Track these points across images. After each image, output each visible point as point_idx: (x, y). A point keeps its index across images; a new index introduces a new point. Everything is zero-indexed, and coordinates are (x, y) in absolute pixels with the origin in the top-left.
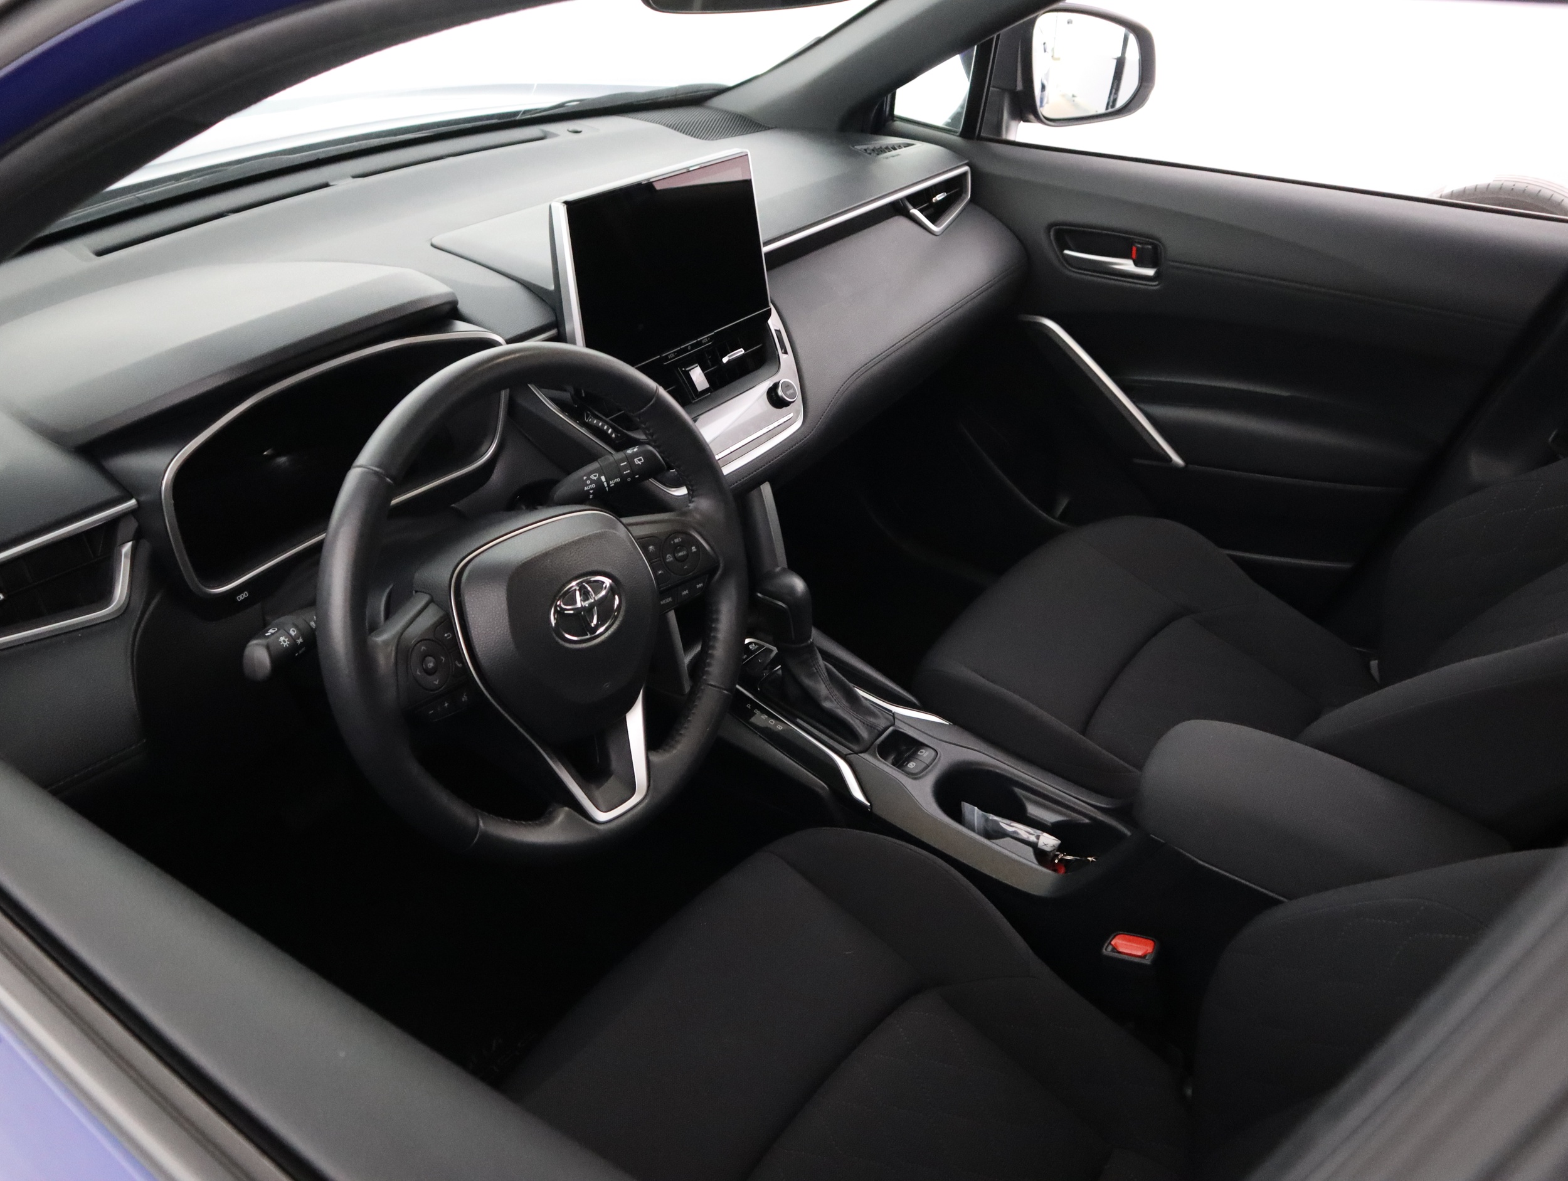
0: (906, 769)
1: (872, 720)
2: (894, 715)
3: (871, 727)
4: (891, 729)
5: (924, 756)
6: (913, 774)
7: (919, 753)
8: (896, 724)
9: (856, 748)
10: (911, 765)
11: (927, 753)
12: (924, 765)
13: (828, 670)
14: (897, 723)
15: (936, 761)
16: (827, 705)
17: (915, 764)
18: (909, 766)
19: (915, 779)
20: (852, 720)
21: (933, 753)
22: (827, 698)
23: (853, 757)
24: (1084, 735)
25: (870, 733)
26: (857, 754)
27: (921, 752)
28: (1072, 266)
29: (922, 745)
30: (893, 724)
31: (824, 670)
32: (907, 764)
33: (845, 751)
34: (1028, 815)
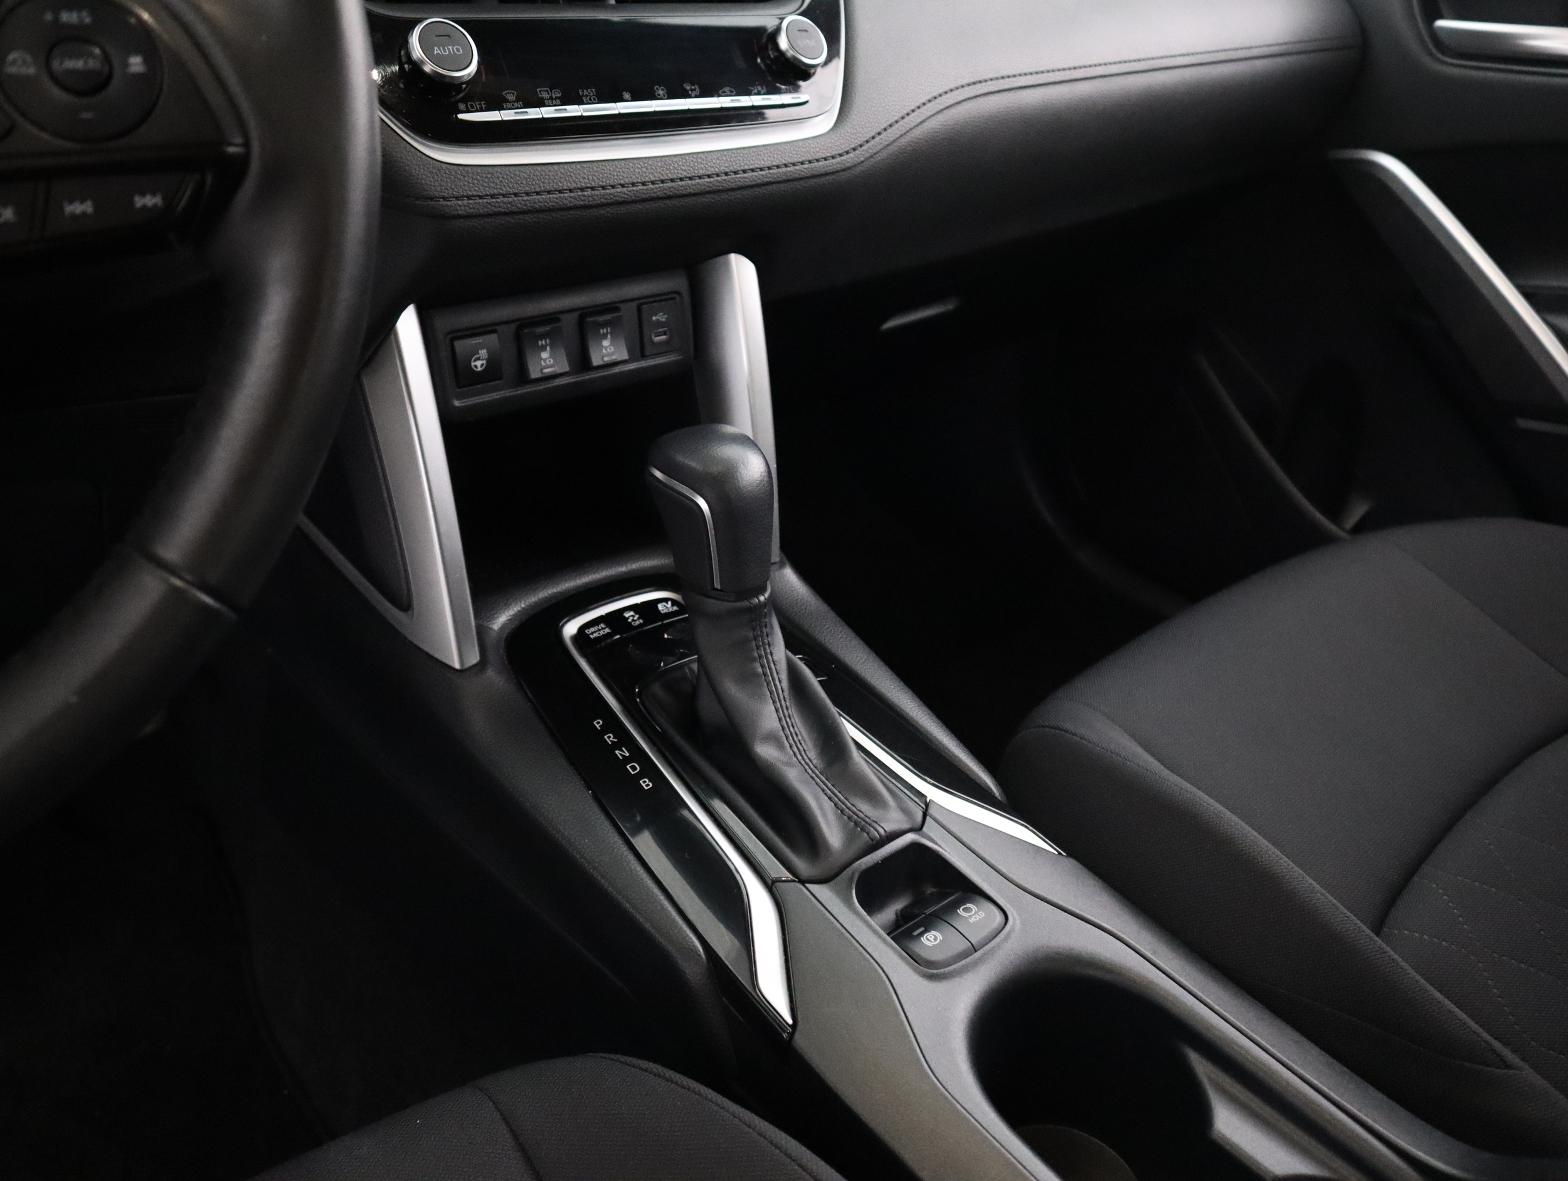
0: (916, 948)
1: (865, 808)
2: (927, 806)
3: (855, 825)
4: (910, 837)
5: (972, 920)
6: (930, 964)
7: (960, 911)
8: (925, 829)
9: (802, 866)
10: (931, 941)
11: (982, 914)
12: (963, 945)
13: (792, 670)
14: (930, 827)
15: (998, 939)
16: (765, 751)
17: (939, 936)
18: (923, 939)
19: (931, 977)
20: (817, 799)
21: (999, 918)
22: (772, 738)
23: (793, 891)
24: (1378, 935)
25: (850, 837)
26: (803, 882)
27: (966, 910)
28: (1443, 53)
29: (970, 891)
30: (918, 829)
31: (784, 676)
32: (922, 934)
33: (776, 870)
34: (1214, 1136)
